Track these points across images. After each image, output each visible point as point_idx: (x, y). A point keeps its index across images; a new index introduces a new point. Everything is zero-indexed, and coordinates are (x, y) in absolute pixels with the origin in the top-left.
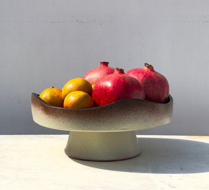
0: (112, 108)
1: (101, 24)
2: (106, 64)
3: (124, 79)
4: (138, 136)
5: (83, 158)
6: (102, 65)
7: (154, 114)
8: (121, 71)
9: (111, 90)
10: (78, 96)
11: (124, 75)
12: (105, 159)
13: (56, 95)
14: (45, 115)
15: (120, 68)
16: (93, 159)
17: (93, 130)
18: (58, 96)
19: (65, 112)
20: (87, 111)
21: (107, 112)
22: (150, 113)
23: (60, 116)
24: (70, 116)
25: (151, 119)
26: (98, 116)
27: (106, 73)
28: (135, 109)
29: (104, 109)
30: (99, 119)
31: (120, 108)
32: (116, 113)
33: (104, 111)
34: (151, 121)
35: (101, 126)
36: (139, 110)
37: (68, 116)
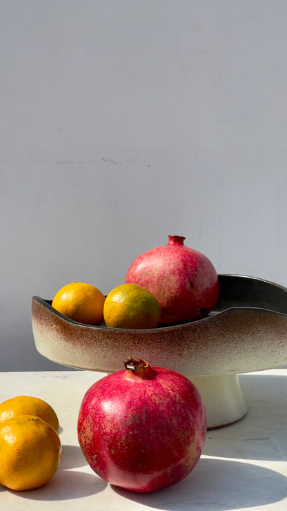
0: (207, 328)
2: (179, 240)
6: (171, 243)
14: (62, 341)
19: (108, 337)
20: (156, 334)
21: (198, 337)
22: (282, 337)
23: (98, 344)
24: (118, 345)
25: (283, 350)
26: (179, 345)
27: (180, 262)
28: (254, 329)
29: (191, 331)
30: (181, 351)
31: (224, 328)
32: (215, 339)
33: (191, 335)
34: (283, 353)
35: (184, 365)
36: (261, 332)
37: (115, 345)
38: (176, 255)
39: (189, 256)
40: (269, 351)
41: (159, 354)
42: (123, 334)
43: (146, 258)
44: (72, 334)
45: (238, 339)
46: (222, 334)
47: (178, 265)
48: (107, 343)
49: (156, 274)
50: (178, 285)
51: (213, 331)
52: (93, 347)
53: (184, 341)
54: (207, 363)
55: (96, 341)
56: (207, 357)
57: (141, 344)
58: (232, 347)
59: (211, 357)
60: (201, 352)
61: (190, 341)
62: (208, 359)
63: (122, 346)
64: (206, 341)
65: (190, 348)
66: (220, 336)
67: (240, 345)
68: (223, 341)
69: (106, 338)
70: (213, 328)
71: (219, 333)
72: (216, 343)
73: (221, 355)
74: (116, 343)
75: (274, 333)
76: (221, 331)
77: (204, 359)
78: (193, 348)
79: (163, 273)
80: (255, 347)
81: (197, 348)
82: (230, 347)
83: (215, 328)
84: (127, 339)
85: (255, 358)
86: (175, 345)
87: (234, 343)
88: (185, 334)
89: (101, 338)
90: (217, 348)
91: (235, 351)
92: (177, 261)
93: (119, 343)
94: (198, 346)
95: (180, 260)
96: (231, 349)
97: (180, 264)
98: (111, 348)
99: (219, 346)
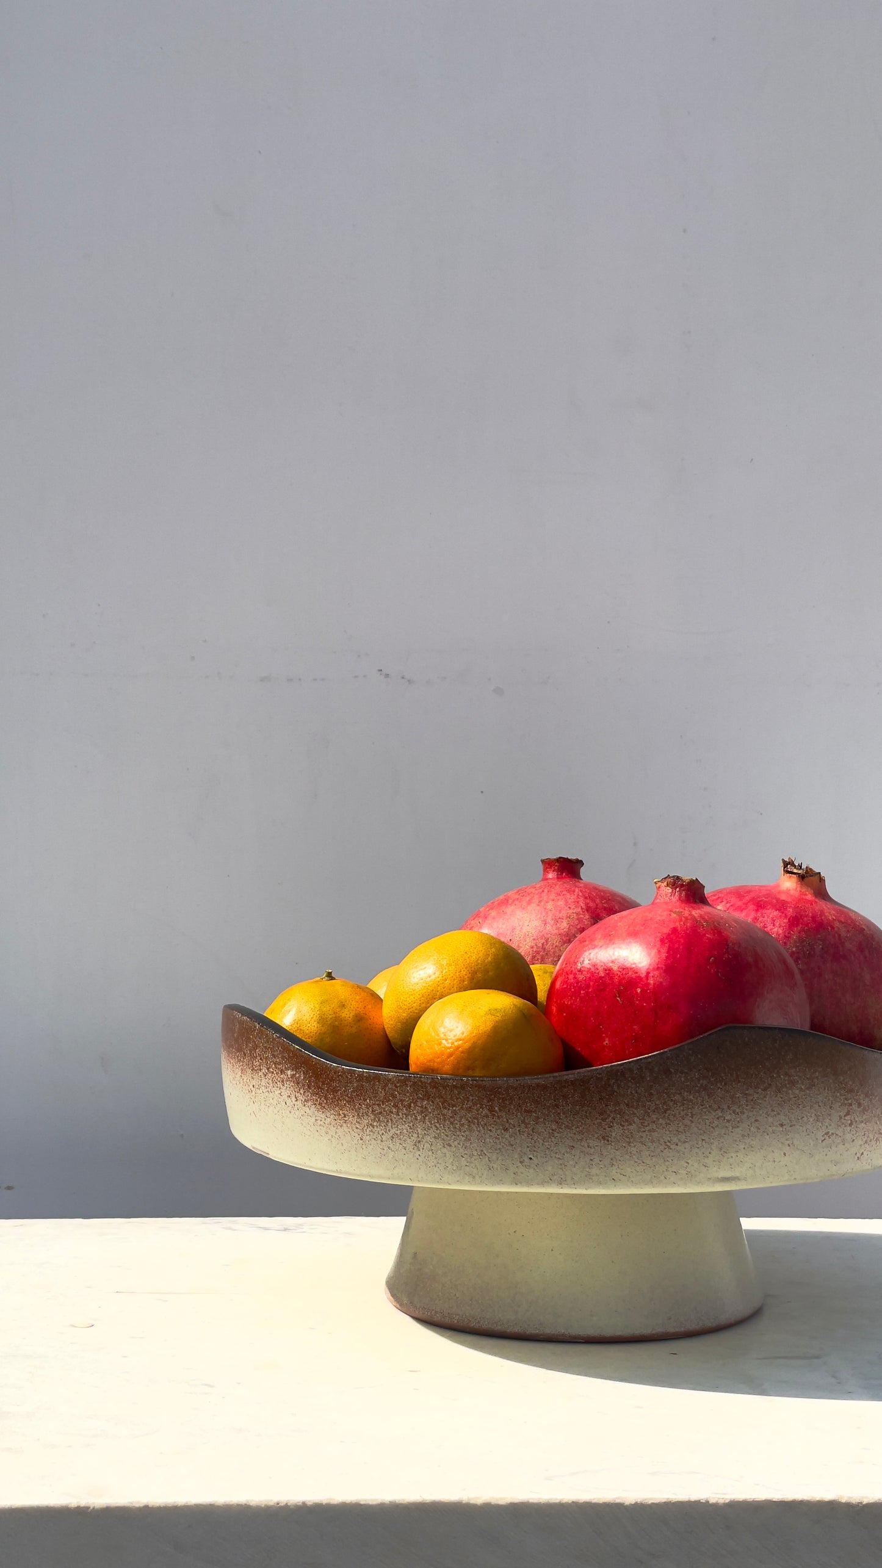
0: (667, 1072)
1: (499, 691)
2: (568, 868)
3: (717, 931)
4: (748, 1224)
5: (499, 1328)
6: (552, 875)
7: (865, 1103)
8: (693, 892)
9: (659, 987)
10: (490, 1012)
11: (707, 909)
12: (608, 1332)
13: (347, 1014)
14: (311, 1110)
15: (687, 877)
16: (549, 1331)
17: (575, 1183)
18: (359, 1018)
19: (427, 1096)
20: (545, 1088)
21: (646, 1094)
22: (850, 1101)
23: (400, 1114)
24: (451, 1115)
25: (852, 1132)
26: (601, 1114)
27: (583, 912)
28: (782, 1076)
29: (630, 1079)
30: (605, 1129)
31: (710, 1074)
32: (687, 1100)
33: (630, 1088)
34: (853, 1140)
35: (613, 1164)
36: (799, 1086)
37: (444, 1115)
38: (571, 898)
39: (602, 898)
40: (820, 1134)
41: (551, 1135)
42: (463, 1087)
43: (493, 913)
44: (335, 1091)
45: (743, 1102)
46: (705, 1089)
48: (424, 1111)
51: (683, 1079)
52: (388, 1121)
53: (612, 1103)
54: (670, 1159)
55: (395, 1106)
56: (668, 1144)
57: (509, 1111)
58: (728, 1121)
59: (677, 1145)
60: (654, 1131)
61: (627, 1105)
62: (671, 1149)
63: (461, 1117)
64: (665, 1103)
65: (627, 1121)
66: (698, 1092)
67: (748, 1117)
68: (708, 1106)
69: (421, 1098)
70: (682, 1072)
71: (697, 1086)
72: (690, 1111)
73: (703, 1140)
74: (445, 1108)
75: (831, 1090)
76: (701, 1081)
77: (662, 1148)
78: (634, 1122)
79: (543, 944)
80: (785, 1122)
81: (644, 1123)
82: (724, 1120)
83: (687, 1073)
84: (473, 1100)
85: (786, 1149)
86: (590, 1113)
87: (734, 1112)
88: (615, 1088)
89: (410, 1099)
90: (693, 1122)
91: (737, 1130)
92: (574, 912)
93: (454, 1108)
94: (646, 1118)
95: (582, 908)
96: (727, 1124)
97: (582, 916)
98: (435, 1123)
99: (698, 1117)
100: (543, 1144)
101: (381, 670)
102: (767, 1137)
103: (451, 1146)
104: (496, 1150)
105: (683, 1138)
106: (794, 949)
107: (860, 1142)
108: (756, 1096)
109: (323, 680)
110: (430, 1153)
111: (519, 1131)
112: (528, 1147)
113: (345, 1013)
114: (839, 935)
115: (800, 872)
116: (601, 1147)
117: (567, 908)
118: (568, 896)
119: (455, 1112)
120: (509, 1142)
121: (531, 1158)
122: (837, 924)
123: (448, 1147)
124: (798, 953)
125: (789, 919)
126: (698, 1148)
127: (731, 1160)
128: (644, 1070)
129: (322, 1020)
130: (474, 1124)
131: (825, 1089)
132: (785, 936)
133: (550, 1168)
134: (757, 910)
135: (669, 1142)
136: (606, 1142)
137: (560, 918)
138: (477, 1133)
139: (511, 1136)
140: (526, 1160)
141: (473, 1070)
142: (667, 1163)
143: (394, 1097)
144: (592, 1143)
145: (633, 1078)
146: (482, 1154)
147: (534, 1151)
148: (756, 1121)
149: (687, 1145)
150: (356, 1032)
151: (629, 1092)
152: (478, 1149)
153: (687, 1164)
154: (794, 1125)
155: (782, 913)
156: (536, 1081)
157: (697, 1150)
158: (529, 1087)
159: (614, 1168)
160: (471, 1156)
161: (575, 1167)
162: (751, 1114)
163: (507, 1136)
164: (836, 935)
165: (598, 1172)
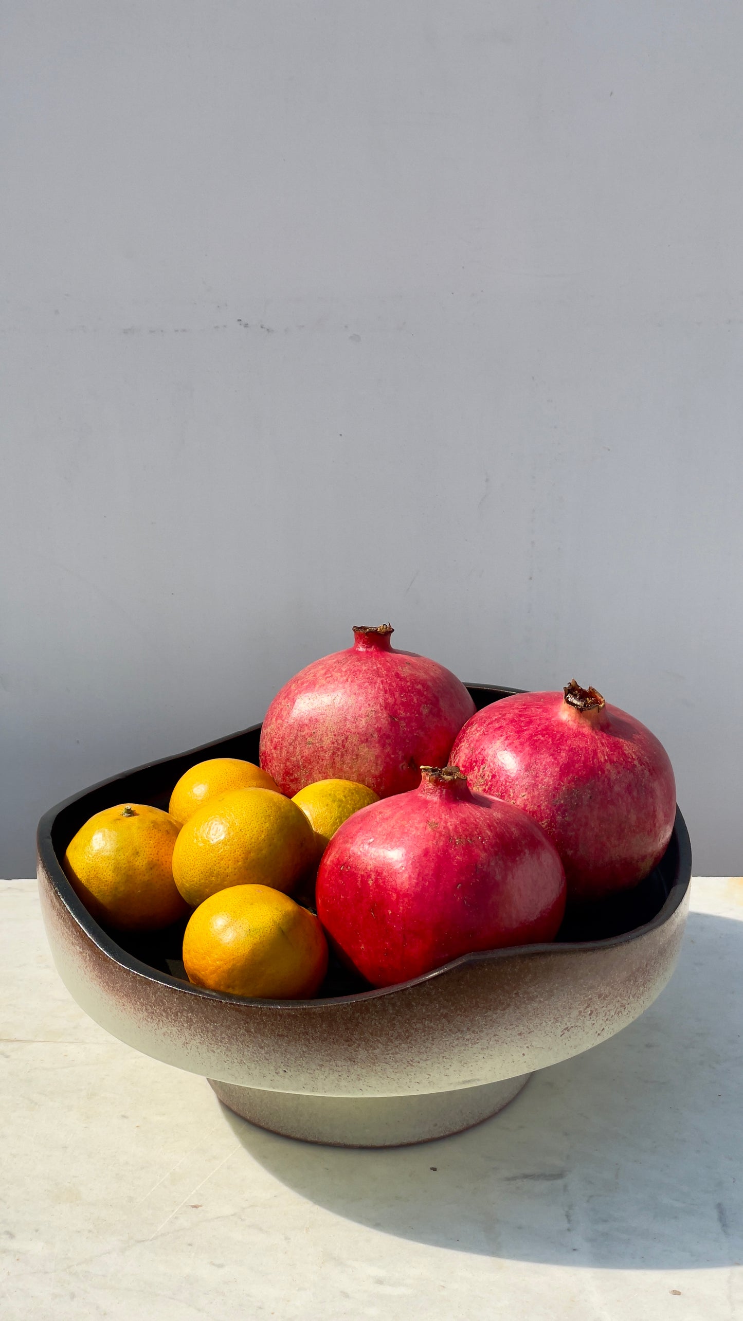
0: (409, 1005)
1: (355, 338)
2: (378, 641)
6: (361, 649)
7: (606, 991)
18: (152, 866)
19: (191, 1010)
21: (389, 1025)
22: (590, 996)
23: (169, 1018)
24: (213, 1029)
25: (592, 1019)
26: (347, 1041)
27: (382, 710)
28: (521, 995)
29: (374, 1012)
30: (351, 1053)
31: (450, 1004)
32: (428, 1027)
33: (374, 1020)
34: (593, 1024)
35: (360, 1079)
36: (538, 1000)
37: (206, 1027)
38: (372, 692)
40: (559, 1032)
41: (302, 1055)
46: (445, 1016)
47: (377, 719)
48: (189, 1020)
49: (327, 742)
50: (381, 768)
51: (424, 1011)
52: (159, 1021)
53: (357, 1033)
54: (413, 1074)
55: (164, 1010)
56: (411, 1062)
57: (264, 1033)
58: (468, 1040)
59: (419, 1063)
60: (397, 1053)
61: (371, 1034)
62: (413, 1066)
63: (222, 1033)
64: (407, 1031)
65: (371, 1046)
66: (439, 1019)
67: (487, 1034)
68: (448, 1030)
69: (185, 1010)
70: (423, 1005)
71: (438, 1015)
72: (430, 1036)
73: (443, 1057)
74: (208, 1023)
75: (571, 994)
76: (441, 1011)
77: (405, 1066)
78: (378, 1047)
79: (343, 741)
80: (523, 1031)
81: (387, 1047)
82: (464, 1039)
83: (428, 1005)
84: (231, 1020)
85: (525, 1051)
86: (337, 1040)
87: (473, 1032)
88: (360, 1020)
89: (176, 1008)
90: (433, 1044)
91: (476, 1046)
92: (373, 709)
93: (215, 1024)
94: (389, 1043)
95: (381, 706)
96: (467, 1043)
97: (380, 715)
98: (199, 1032)
99: (439, 1039)
100: (295, 1062)
101: (241, 320)
102: (506, 1046)
103: (214, 1052)
104: (254, 1061)
105: (425, 1057)
106: (562, 802)
107: (601, 1022)
108: (495, 1016)
109: (184, 330)
110: (197, 1054)
111: (273, 1049)
112: (282, 1062)
113: (138, 862)
114: (609, 779)
115: (579, 704)
116: (348, 1066)
117: (367, 705)
118: (369, 691)
119: (216, 1027)
120: (265, 1057)
121: (285, 1071)
122: (608, 766)
123: (213, 1053)
124: (566, 805)
125: (561, 767)
126: (439, 1063)
127: (471, 1068)
128: (387, 1005)
129: (117, 869)
130: (233, 1039)
131: (564, 995)
132: (555, 787)
133: (303, 1079)
134: (531, 755)
135: (411, 1061)
136: (352, 1062)
137: (359, 716)
138: (237, 1047)
139: (266, 1053)
140: (281, 1073)
141: (233, 988)
142: (410, 1077)
143: (164, 1004)
144: (339, 1063)
145: (377, 1012)
146: (241, 1062)
147: (288, 1066)
148: (495, 1035)
149: (429, 1062)
150: (148, 881)
151: (373, 1024)
152: (238, 1058)
153: (429, 1076)
154: (533, 1031)
155: (555, 759)
156: (287, 1011)
157: (438, 1065)
158: (281, 1016)
159: (361, 1081)
160: (233, 1062)
161: (325, 1080)
162: (490, 1031)
163: (263, 1052)
164: (606, 780)
165: (346, 1084)
